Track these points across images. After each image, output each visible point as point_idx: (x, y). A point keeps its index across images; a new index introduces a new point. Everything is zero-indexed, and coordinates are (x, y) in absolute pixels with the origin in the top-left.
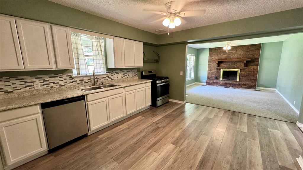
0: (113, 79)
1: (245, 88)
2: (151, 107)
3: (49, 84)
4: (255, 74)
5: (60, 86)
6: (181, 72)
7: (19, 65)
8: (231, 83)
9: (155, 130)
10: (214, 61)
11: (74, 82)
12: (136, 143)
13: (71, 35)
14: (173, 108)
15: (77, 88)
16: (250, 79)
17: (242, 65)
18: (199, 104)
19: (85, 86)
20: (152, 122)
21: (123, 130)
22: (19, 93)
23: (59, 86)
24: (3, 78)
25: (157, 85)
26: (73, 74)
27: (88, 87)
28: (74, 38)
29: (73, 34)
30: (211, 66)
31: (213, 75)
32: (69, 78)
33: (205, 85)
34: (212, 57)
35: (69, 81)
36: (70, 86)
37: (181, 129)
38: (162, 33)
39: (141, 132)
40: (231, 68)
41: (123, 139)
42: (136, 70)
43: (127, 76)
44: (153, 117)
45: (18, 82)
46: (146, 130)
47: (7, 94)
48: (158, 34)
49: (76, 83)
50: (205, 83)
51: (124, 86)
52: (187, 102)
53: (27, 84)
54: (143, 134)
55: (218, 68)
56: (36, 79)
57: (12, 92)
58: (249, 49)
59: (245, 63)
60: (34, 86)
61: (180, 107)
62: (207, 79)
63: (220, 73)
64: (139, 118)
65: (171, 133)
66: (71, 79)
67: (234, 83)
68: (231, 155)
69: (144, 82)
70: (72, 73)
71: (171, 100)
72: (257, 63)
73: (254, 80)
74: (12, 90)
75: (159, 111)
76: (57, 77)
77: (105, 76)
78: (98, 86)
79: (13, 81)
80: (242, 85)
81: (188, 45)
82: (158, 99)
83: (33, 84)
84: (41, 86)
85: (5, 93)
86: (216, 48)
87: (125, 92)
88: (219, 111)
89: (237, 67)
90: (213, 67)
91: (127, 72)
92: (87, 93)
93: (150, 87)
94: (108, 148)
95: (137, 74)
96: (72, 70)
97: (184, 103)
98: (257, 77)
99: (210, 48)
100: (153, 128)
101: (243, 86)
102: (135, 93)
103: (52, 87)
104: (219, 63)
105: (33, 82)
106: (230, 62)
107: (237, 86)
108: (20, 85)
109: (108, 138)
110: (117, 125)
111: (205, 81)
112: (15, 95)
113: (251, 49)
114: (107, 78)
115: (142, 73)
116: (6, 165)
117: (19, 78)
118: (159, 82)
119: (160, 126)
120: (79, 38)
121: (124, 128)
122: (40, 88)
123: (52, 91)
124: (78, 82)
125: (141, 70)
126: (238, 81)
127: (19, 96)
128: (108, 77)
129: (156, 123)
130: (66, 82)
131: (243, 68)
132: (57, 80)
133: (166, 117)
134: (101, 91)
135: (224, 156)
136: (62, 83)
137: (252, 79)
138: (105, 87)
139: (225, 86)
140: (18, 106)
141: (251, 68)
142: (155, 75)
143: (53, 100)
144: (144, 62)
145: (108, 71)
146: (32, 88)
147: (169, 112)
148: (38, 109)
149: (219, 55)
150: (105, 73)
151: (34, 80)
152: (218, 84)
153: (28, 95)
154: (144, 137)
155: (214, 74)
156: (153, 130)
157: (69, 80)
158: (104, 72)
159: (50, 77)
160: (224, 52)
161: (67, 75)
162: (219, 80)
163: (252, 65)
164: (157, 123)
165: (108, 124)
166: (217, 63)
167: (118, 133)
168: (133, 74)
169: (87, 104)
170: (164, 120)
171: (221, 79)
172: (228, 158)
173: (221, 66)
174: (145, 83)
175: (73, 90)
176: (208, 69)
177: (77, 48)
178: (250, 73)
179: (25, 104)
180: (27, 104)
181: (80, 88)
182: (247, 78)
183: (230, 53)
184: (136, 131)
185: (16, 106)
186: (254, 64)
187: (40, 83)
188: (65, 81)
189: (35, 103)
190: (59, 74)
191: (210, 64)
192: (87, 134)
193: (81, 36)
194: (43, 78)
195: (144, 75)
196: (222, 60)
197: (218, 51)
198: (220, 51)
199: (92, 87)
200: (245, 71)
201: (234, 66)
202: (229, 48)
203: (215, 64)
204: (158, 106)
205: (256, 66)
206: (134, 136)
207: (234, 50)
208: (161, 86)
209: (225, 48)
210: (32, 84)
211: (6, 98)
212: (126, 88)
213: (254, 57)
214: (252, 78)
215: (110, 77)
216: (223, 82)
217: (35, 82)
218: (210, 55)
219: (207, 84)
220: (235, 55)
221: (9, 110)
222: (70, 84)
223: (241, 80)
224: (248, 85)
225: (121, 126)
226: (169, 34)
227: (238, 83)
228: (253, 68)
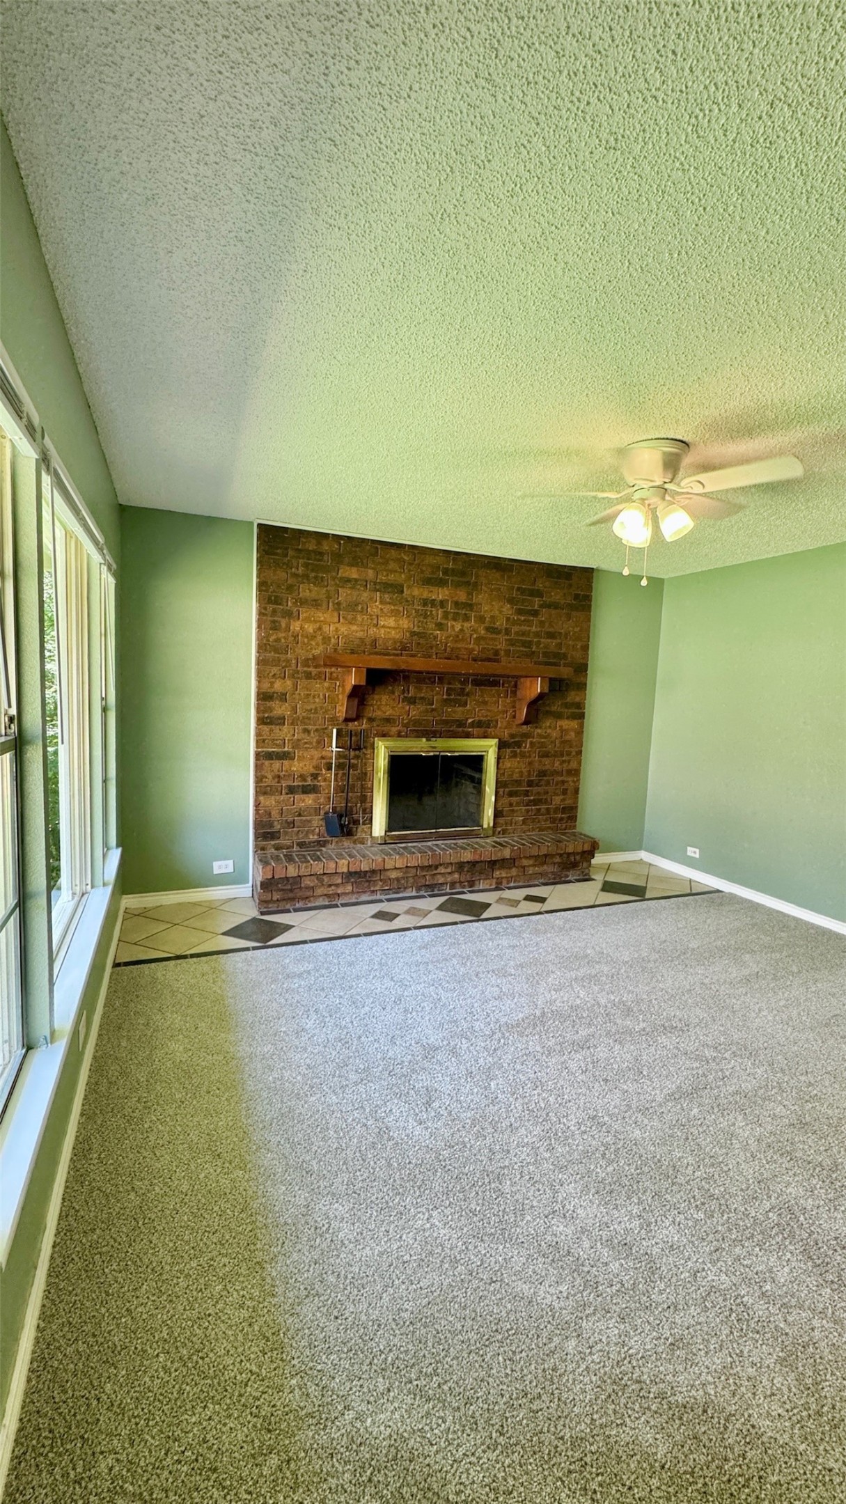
10: (312, 662)
30: (285, 708)
55: (357, 727)
63: (370, 775)
73: (565, 810)
89: (479, 724)
90: (309, 717)
98: (577, 791)
99: (264, 529)
101: (530, 871)
106: (433, 678)
113: (547, 599)
126: (491, 830)
139: (420, 887)
155: (317, 790)
162: (366, 842)
166: (356, 688)
171: (379, 828)
173: (374, 711)
178: (548, 763)
183: (433, 602)
191: (278, 685)
197: (344, 572)
200: (522, 755)
201: (459, 714)
205: (573, 717)
218: (274, 597)
219: (266, 904)
223: (502, 821)
224: (558, 859)
228: (562, 730)
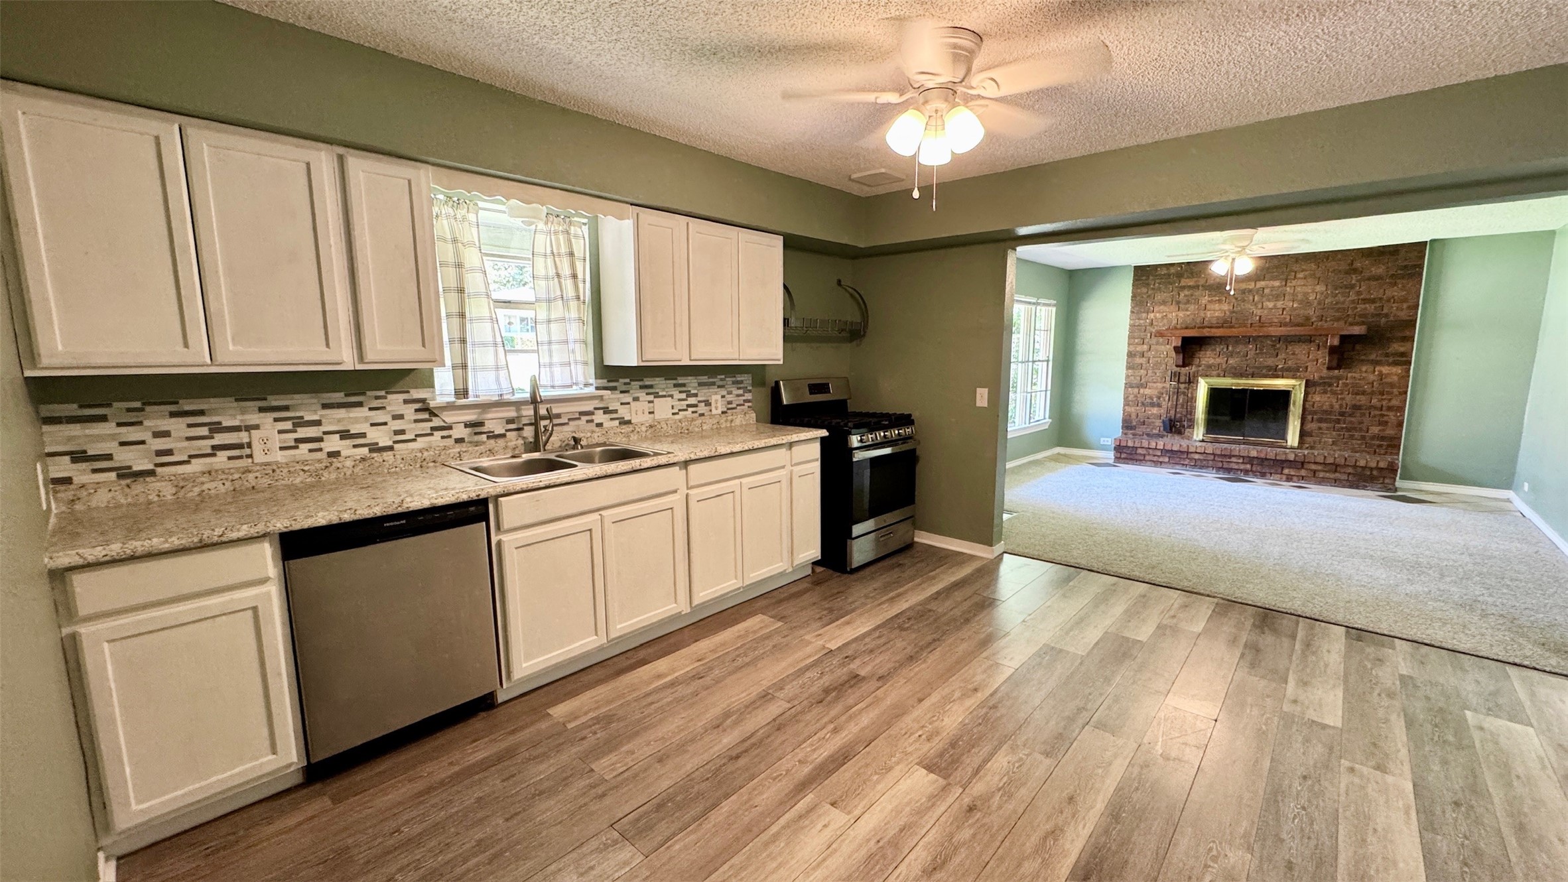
0: (629, 422)
1: (1337, 483)
2: (819, 569)
3: (320, 440)
4: (1390, 409)
5: (371, 451)
6: (979, 390)
7: (186, 345)
8: (1254, 454)
9: (836, 688)
10: (1160, 334)
11: (438, 434)
12: (734, 754)
13: (431, 202)
14: (934, 578)
15: (453, 464)
16: (1363, 438)
17: (1317, 360)
18: (1072, 562)
19: (491, 452)
20: (824, 647)
21: (672, 684)
22: (183, 479)
23: (365, 450)
24: (115, 405)
25: (851, 456)
26: (437, 392)
27: (504, 460)
28: (448, 217)
29: (441, 197)
30: (1143, 361)
31: (1155, 410)
32: (416, 410)
33: (1111, 462)
34: (1152, 316)
35: (414, 425)
36: (421, 451)
37: (976, 690)
38: (881, 190)
39: (766, 697)
40: (1253, 376)
41: (671, 728)
42: (747, 379)
43: (702, 408)
44: (825, 620)
45: (178, 426)
46: (790, 690)
47: (128, 481)
48: (865, 192)
49: (450, 437)
50: (1110, 455)
51: (681, 456)
52: (1010, 548)
53: (220, 439)
54: (774, 709)
55: (1184, 370)
56: (262, 415)
57: (151, 473)
58: (1355, 271)
59: (1333, 350)
60: (249, 445)
61: (972, 575)
62: (1118, 432)
63: (1193, 399)
64: (756, 623)
65: (917, 712)
66: (426, 416)
67: (1271, 453)
68: (1250, 849)
69: (786, 439)
70: (433, 386)
71: (924, 538)
72: (1402, 349)
73: (1383, 438)
74: (150, 467)
75: (860, 590)
76: (360, 404)
77: (588, 406)
78: (552, 456)
79: (158, 419)
80: (1314, 467)
81: (1019, 249)
82: (857, 529)
83: (246, 440)
84: (281, 448)
85: (120, 476)
86: (1172, 265)
87: (688, 488)
88: (1185, 606)
89: (1289, 370)
90: (1157, 365)
91: (700, 384)
92: (499, 490)
93: (818, 464)
94: (592, 770)
95: (748, 396)
96: (431, 370)
97: (991, 557)
98: (1400, 424)
99: (1137, 268)
100: (826, 680)
101: (1321, 475)
102: (737, 494)
103: (334, 454)
104: (1190, 347)
105: (248, 428)
106: (1248, 339)
107: (1286, 471)
108: (186, 444)
109: (597, 720)
110: (642, 654)
111: (1109, 442)
112: (160, 489)
113: (1367, 274)
114: (599, 417)
115: (776, 392)
116: (107, 827)
117: (187, 408)
118: (861, 441)
119: (863, 673)
120: (472, 217)
121: (676, 674)
122: (280, 457)
123: (333, 476)
124: (459, 432)
125: (771, 379)
126: (1296, 444)
127: (181, 494)
128: (606, 411)
129: (846, 654)
130: (402, 432)
131: (1325, 372)
132: (357, 419)
133: (897, 624)
134: (568, 479)
135: (1211, 849)
136: (382, 437)
137: (1373, 438)
138: (588, 459)
139: (1219, 469)
140: (175, 542)
141: (1365, 374)
142: (842, 404)
143: (335, 520)
144: (786, 339)
145: (603, 382)
146: (240, 457)
147: (913, 598)
148: (266, 558)
149: (1188, 302)
150: (591, 390)
151: (253, 418)
152: (1179, 458)
153: (222, 489)
154: (778, 725)
155: (1159, 406)
156: (827, 691)
157: (416, 421)
158: (586, 385)
159: (325, 406)
160: (1218, 287)
161: (405, 396)
162: (1189, 438)
163: (1373, 357)
164: (850, 653)
165: (601, 649)
166: (1175, 348)
167: (650, 699)
168: (729, 398)
169: (499, 543)
170: (883, 640)
171: (1199, 432)
172: (1232, 860)
173: (1196, 361)
174: (791, 445)
175: (431, 471)
176: (1127, 377)
177: (459, 265)
178: (1362, 400)
179: (207, 533)
180: (218, 531)
181: (469, 461)
182: (1348, 430)
183: (1250, 291)
184: (739, 691)
185: (166, 541)
186: (1387, 355)
187: (280, 432)
188: (397, 425)
189: (253, 532)
190: (369, 393)
191: (1139, 348)
192: (491, 696)
193: (481, 204)
194: (295, 410)
195: (785, 403)
196: (1206, 333)
197: (1184, 282)
198: (1191, 283)
199: (526, 457)
200: (1334, 393)
201: (1270, 362)
202: (1245, 266)
203: (1166, 352)
204: (855, 565)
205: (1395, 364)
206: (727, 715)
207: (1274, 279)
208: (874, 461)
209: (1219, 269)
210: (243, 437)
211: (123, 501)
212: (692, 468)
213: (1386, 315)
214: (1375, 430)
215: (616, 411)
216: (1210, 448)
217: (257, 427)
218: (1139, 302)
219: (1118, 459)
220: (1280, 304)
221: (133, 558)
222: (421, 443)
223: (1309, 439)
224: (1350, 470)
225: (662, 665)
226: (916, 194)
227: (1291, 457)
228: (1381, 374)
